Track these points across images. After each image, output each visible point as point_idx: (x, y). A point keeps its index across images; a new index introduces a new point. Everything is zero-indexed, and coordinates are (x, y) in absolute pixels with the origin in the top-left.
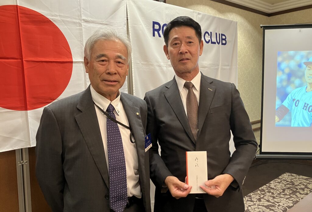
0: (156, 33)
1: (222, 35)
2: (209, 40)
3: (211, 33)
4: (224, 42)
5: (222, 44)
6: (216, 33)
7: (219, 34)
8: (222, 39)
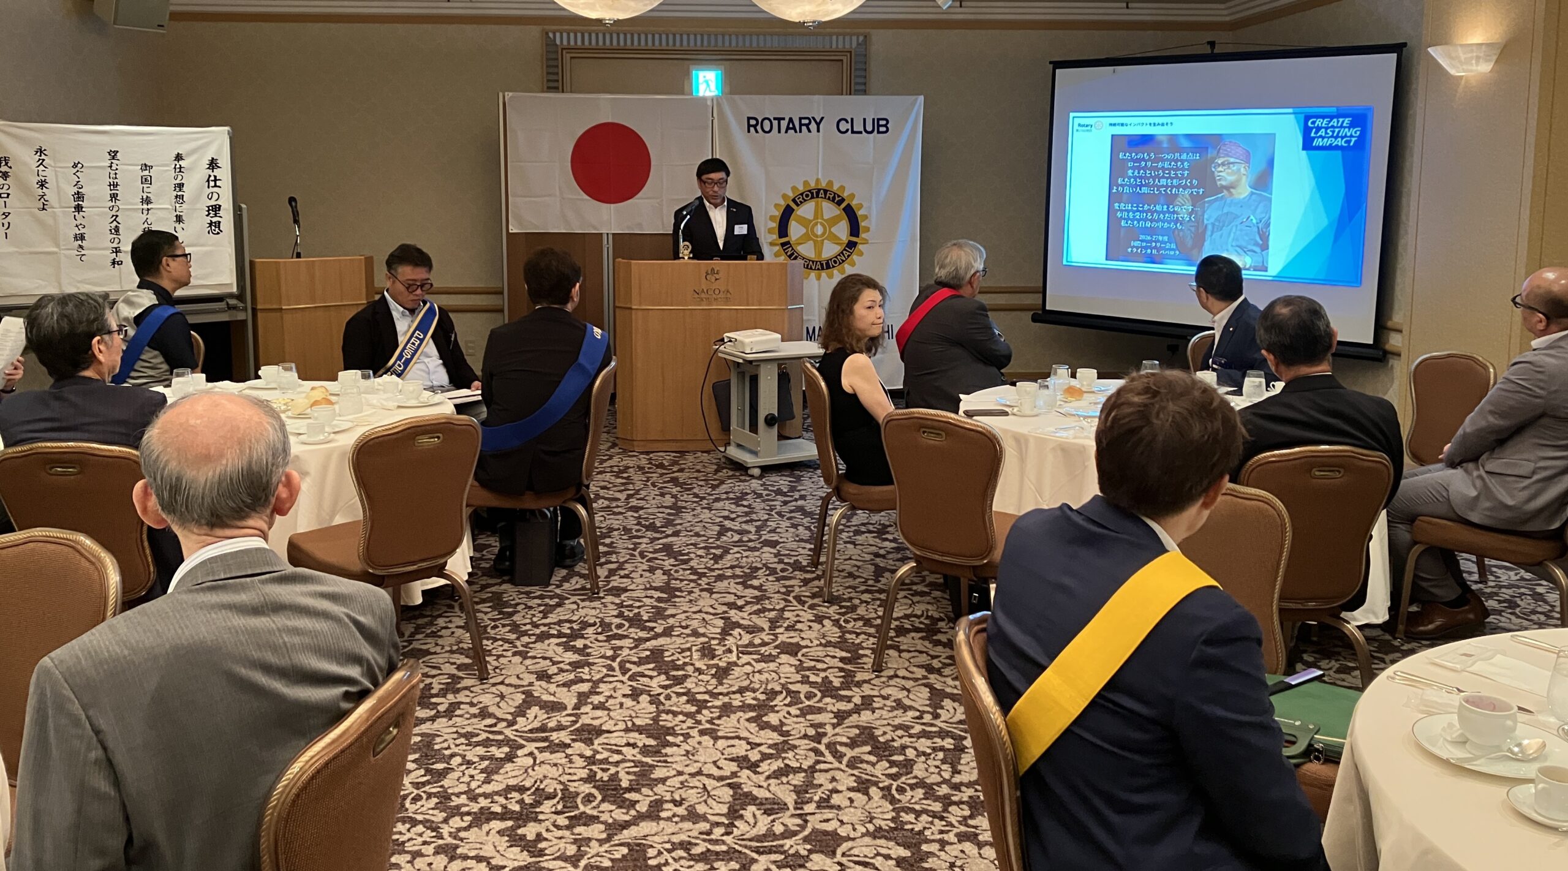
0: (752, 129)
1: (879, 120)
2: (847, 130)
3: (852, 119)
4: (882, 129)
5: (879, 132)
6: (865, 120)
7: (874, 120)
8: (879, 126)
